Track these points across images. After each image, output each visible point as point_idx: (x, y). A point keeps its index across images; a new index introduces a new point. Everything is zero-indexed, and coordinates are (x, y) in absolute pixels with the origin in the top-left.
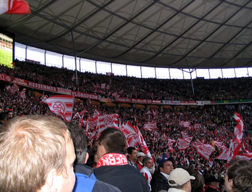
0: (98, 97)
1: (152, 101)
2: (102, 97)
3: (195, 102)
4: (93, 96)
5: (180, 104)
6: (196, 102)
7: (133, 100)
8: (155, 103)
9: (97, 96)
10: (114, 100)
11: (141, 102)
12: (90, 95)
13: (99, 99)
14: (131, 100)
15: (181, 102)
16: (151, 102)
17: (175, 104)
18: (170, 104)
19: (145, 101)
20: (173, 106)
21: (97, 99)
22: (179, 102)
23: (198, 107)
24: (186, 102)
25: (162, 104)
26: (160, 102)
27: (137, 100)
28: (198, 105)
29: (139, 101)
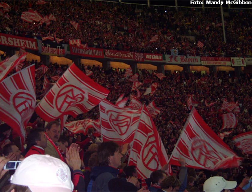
0: (37, 45)
1: (145, 56)
2: (45, 46)
3: (230, 60)
4: (27, 42)
5: (199, 63)
6: (232, 58)
7: (108, 53)
8: (151, 59)
9: (34, 43)
10: (69, 52)
11: (124, 57)
12: (21, 41)
13: (38, 48)
14: (104, 54)
15: (201, 60)
16: (142, 57)
17: (190, 63)
18: (179, 62)
19: (130, 55)
20: (186, 67)
21: (35, 48)
22: (198, 58)
23: (233, 69)
24: (210, 58)
25: (163, 61)
26: (160, 57)
27: (115, 54)
28: (233, 65)
29: (118, 54)
